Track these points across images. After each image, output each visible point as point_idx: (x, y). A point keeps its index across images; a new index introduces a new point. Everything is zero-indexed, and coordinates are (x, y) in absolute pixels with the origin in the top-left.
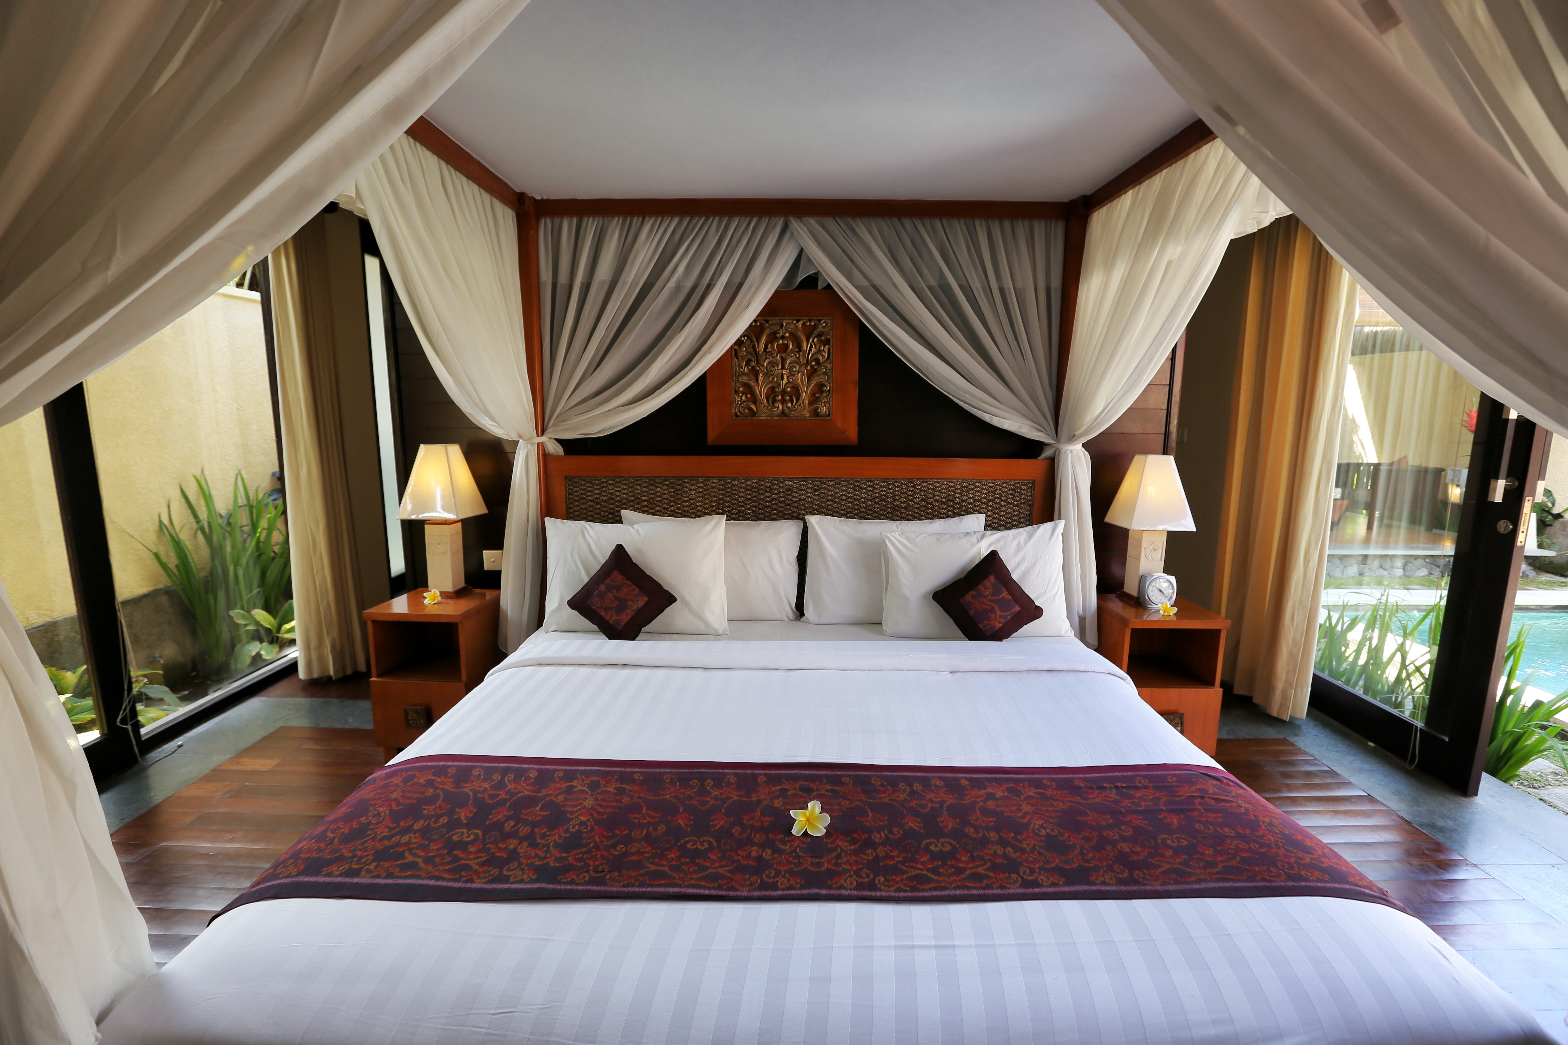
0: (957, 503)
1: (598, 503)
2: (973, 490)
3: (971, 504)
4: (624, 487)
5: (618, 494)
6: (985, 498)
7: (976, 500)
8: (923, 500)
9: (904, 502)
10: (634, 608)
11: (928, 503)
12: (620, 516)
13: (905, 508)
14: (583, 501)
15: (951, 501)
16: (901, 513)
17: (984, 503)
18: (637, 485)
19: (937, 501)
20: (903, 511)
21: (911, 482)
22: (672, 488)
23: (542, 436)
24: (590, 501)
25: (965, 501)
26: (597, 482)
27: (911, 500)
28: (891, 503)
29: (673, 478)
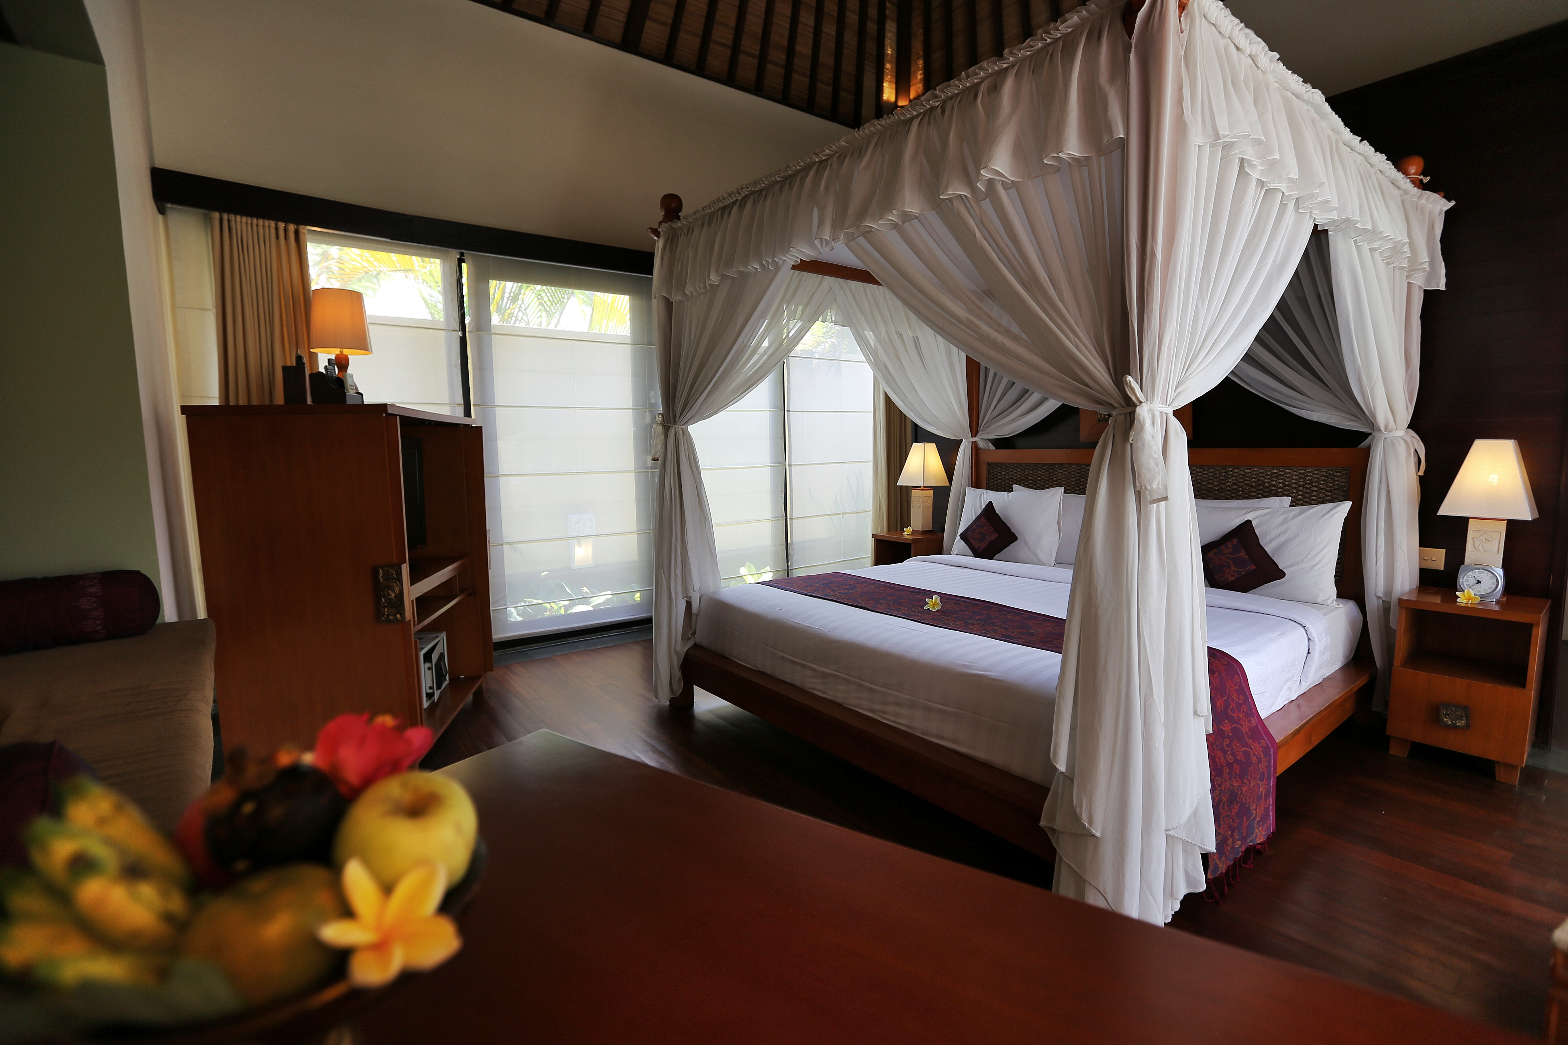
0: (1267, 487)
1: (1004, 481)
2: (1283, 476)
3: (1281, 488)
4: (1019, 470)
5: (1015, 475)
6: (1295, 483)
7: (1286, 485)
8: (1234, 484)
9: (1217, 485)
10: (989, 540)
11: (1239, 487)
12: (1012, 488)
13: (1218, 490)
14: (995, 479)
15: (1260, 485)
16: (1215, 494)
17: (1295, 488)
18: (1027, 469)
19: (1246, 484)
20: (1217, 492)
21: (1225, 469)
22: (1048, 471)
23: (975, 437)
24: (1000, 479)
25: (1274, 485)
26: (1004, 467)
27: (1224, 484)
28: (1206, 486)
29: (1049, 464)
